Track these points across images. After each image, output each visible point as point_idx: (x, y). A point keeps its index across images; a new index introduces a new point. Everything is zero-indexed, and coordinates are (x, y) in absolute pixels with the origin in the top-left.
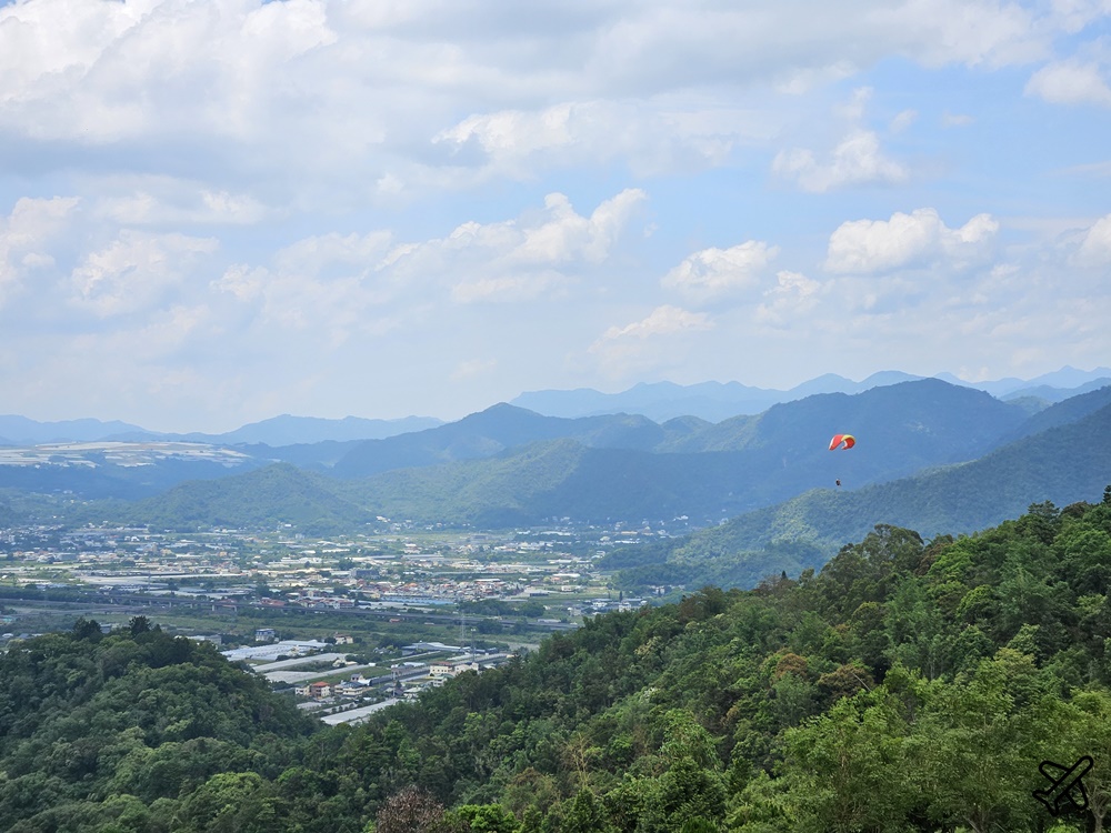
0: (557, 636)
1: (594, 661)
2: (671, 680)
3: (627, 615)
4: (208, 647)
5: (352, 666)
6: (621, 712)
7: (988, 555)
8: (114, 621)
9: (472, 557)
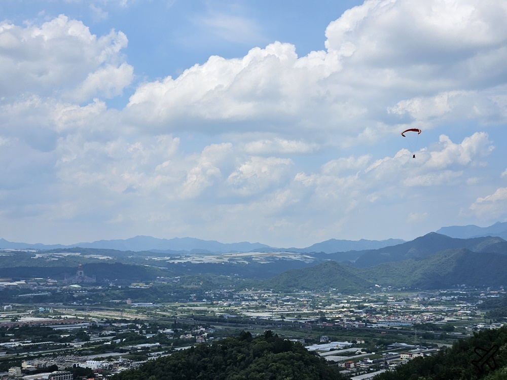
0: (461, 340)
3: (494, 331)
4: (298, 344)
5: (364, 354)
6: (492, 378)
8: (257, 332)
9: (420, 303)
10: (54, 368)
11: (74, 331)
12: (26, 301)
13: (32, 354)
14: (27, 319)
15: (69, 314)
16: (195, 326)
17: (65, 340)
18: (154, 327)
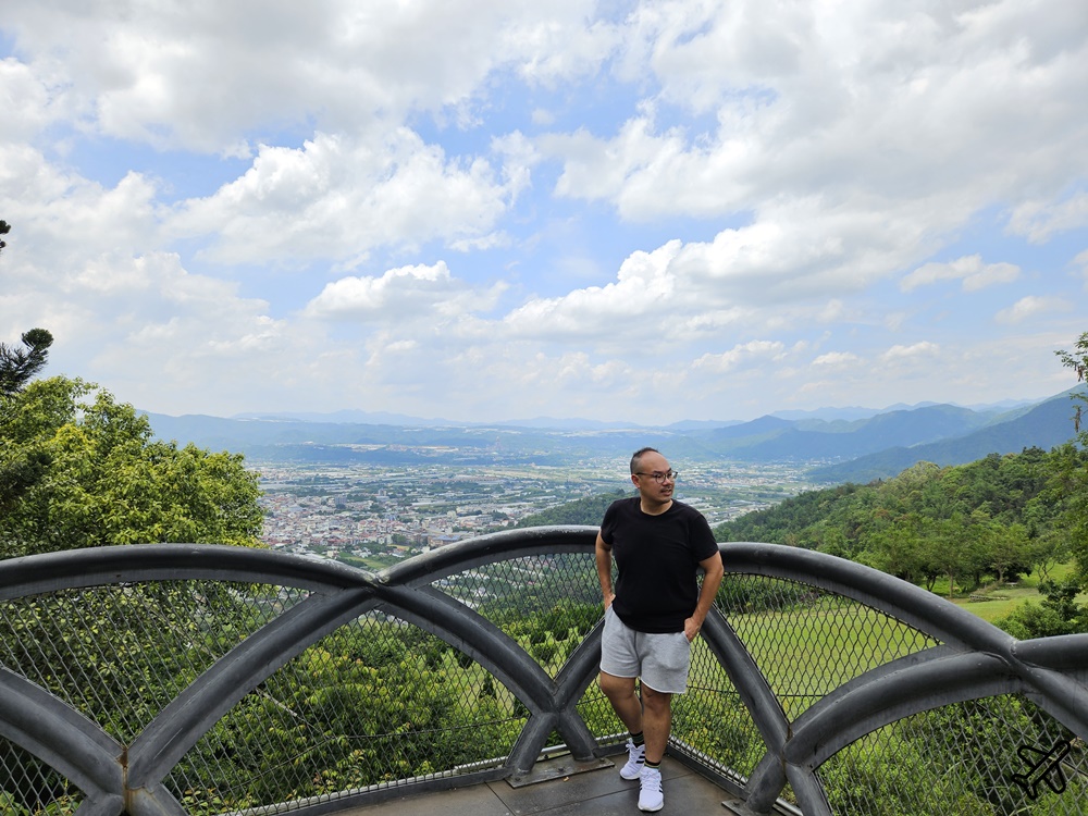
0: (788, 499)
1: (803, 509)
2: (833, 518)
3: (815, 492)
5: (711, 508)
6: (812, 528)
9: (756, 470)
10: (479, 512)
11: (493, 486)
12: (459, 463)
13: (463, 502)
14: (459, 477)
15: (490, 472)
16: (582, 484)
17: (487, 492)
18: (552, 484)
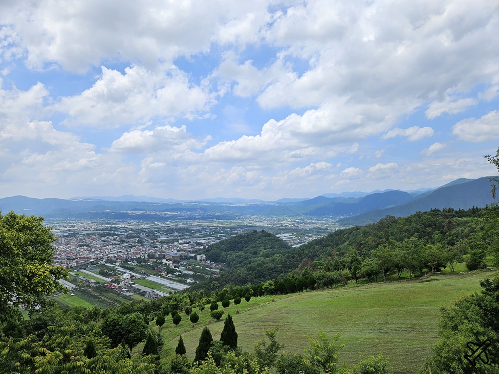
0: (330, 233)
1: (337, 237)
2: (350, 241)
3: (342, 230)
4: (273, 234)
5: (296, 238)
6: (341, 246)
7: (408, 220)
8: (259, 230)
9: (316, 220)
10: (190, 242)
11: (196, 230)
12: (180, 219)
13: (182, 238)
14: (181, 225)
15: (195, 223)
16: (238, 228)
17: (193, 233)
18: (224, 228)
